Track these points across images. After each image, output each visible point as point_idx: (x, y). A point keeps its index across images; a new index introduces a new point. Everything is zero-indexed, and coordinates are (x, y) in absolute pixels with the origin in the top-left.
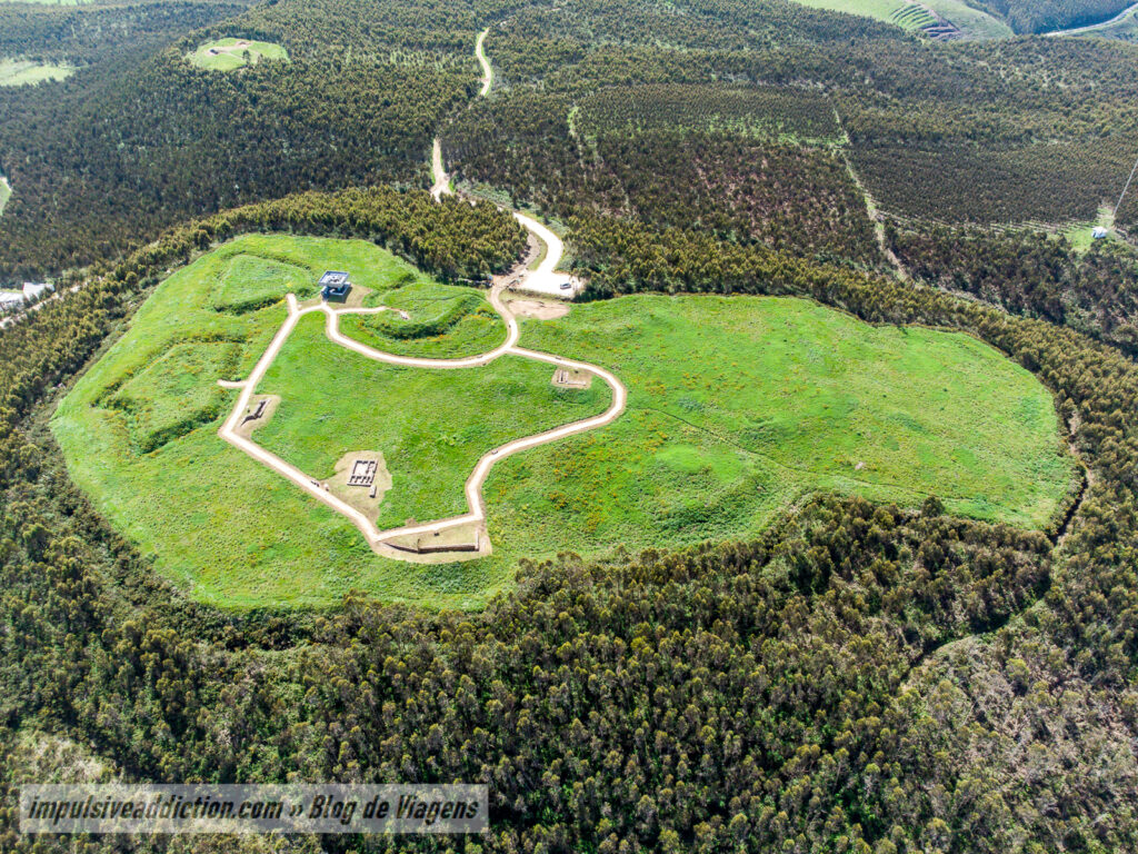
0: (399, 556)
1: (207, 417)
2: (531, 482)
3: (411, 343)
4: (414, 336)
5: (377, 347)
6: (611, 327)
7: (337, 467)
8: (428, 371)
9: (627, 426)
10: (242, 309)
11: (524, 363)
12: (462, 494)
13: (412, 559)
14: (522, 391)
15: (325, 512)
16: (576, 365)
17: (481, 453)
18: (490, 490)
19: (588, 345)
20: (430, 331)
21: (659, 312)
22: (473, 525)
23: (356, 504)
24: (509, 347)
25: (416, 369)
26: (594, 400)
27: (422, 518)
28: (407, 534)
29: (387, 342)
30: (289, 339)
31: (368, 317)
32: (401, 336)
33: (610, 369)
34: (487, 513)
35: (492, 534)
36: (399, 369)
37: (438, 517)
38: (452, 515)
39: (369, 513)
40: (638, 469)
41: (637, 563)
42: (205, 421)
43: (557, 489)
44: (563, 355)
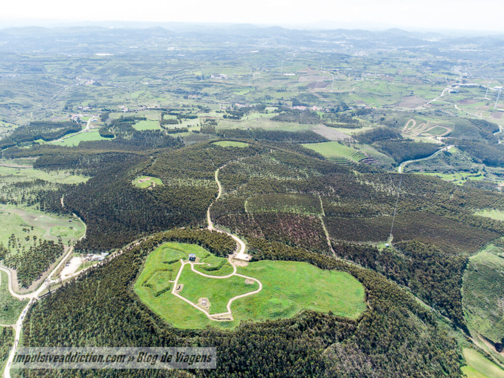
0: (215, 320)
1: (168, 289)
2: (241, 306)
3: (211, 272)
4: (212, 270)
5: (204, 273)
6: (258, 269)
7: (199, 301)
8: (216, 279)
9: (263, 293)
10: (170, 263)
11: (238, 277)
12: (226, 308)
13: (217, 320)
14: (238, 284)
15: (198, 310)
16: (250, 278)
17: (230, 299)
18: (232, 307)
19: (253, 273)
20: (215, 269)
21: (270, 265)
22: (229, 314)
23: (204, 309)
24: (234, 273)
25: (213, 278)
26: (254, 287)
27: (218, 313)
28: (216, 315)
29: (206, 272)
30: (183, 270)
31: (200, 265)
32: (209, 270)
33: (258, 279)
34: (232, 312)
35: (233, 317)
36: (209, 278)
37: (221, 312)
38: (224, 312)
39: (207, 311)
40: (265, 303)
41: (265, 322)
42: (168, 290)
43: (247, 307)
44: (247, 275)
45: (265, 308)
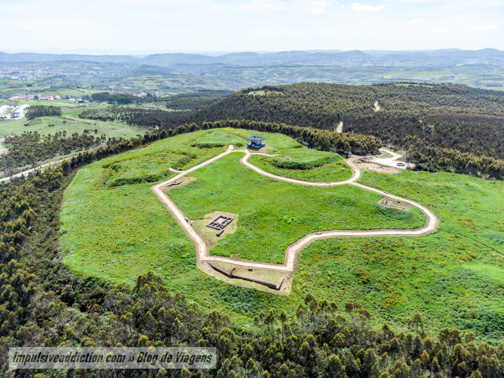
0: (212, 273)
1: (151, 180)
2: (341, 259)
3: (286, 171)
4: (290, 168)
5: (265, 170)
7: (206, 216)
8: (290, 184)
9: (437, 241)
10: (202, 147)
11: (358, 190)
12: (283, 252)
13: (219, 277)
14: (353, 204)
16: (399, 199)
17: (309, 232)
18: (302, 256)
19: (414, 190)
20: (300, 167)
21: (472, 183)
22: (282, 272)
23: (204, 237)
24: (350, 182)
25: (284, 182)
26: (412, 220)
27: (245, 257)
28: (227, 263)
29: (272, 168)
30: (218, 160)
31: (266, 157)
32: (281, 167)
33: (428, 206)
34: (297, 268)
35: (295, 282)
36: (272, 181)
37: (258, 260)
38: (269, 262)
39: (209, 243)
42: (149, 181)
43: (364, 268)
44: (391, 192)
45: (441, 287)
